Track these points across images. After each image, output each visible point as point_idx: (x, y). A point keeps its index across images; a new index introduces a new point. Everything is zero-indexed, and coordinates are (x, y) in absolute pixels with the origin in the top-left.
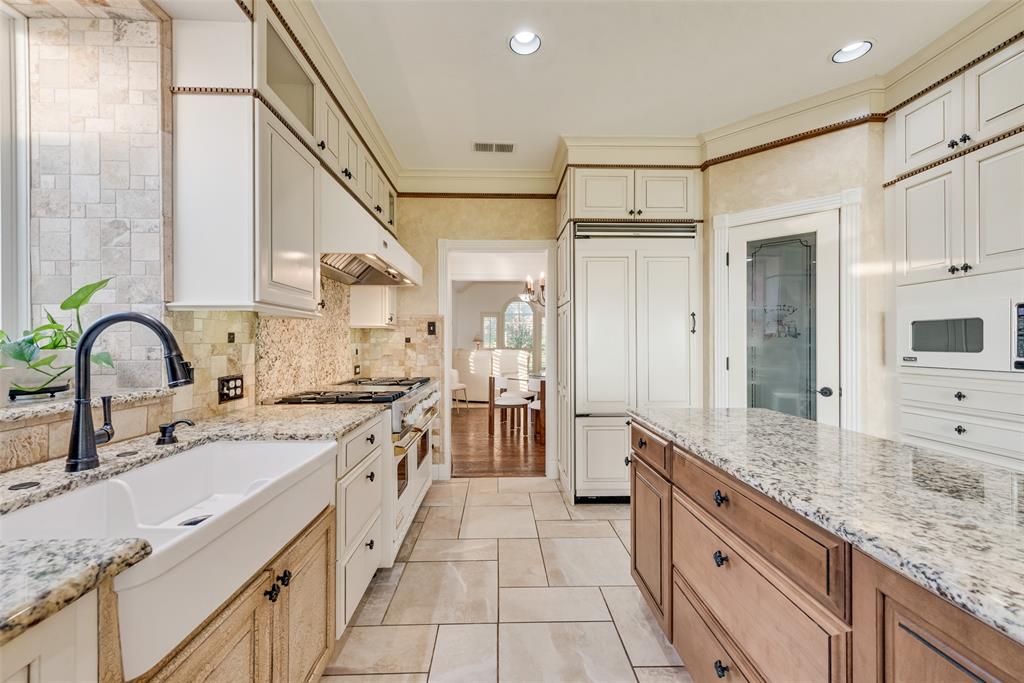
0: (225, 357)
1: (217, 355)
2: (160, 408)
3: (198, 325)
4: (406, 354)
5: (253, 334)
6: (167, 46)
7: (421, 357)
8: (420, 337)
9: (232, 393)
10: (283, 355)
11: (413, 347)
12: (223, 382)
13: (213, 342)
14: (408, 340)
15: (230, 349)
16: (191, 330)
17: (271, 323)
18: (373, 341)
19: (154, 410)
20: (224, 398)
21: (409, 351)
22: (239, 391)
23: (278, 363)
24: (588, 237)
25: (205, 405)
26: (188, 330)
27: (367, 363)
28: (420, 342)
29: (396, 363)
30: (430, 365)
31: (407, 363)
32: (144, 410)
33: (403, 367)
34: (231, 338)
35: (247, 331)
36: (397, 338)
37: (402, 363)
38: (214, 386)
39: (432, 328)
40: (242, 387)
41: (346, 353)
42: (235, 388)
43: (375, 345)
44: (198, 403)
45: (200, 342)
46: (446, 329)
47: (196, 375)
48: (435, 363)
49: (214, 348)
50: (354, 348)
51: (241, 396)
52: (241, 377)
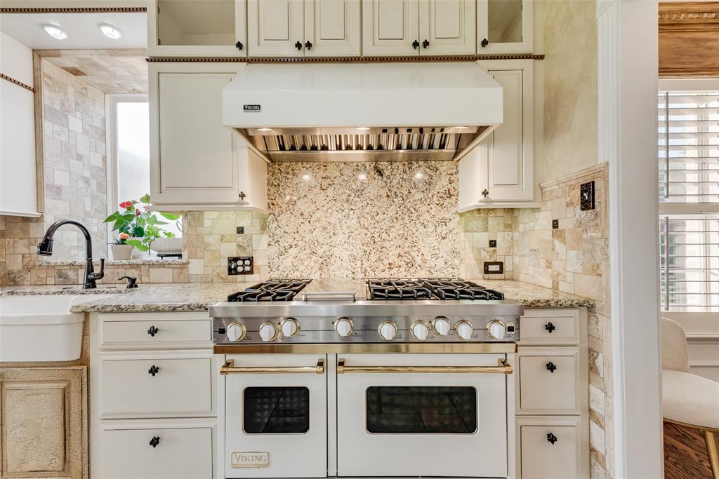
0: (234, 244)
1: (225, 242)
2: (181, 271)
3: (209, 223)
4: (553, 248)
5: (263, 227)
7: (572, 253)
8: (572, 216)
9: (241, 269)
10: (301, 244)
11: (562, 236)
12: (232, 260)
13: (222, 233)
14: (555, 224)
15: (240, 238)
16: (203, 226)
18: (521, 228)
19: (177, 271)
20: (232, 271)
21: (557, 243)
22: (248, 269)
23: (293, 251)
25: (215, 273)
26: (200, 226)
28: (571, 226)
29: (543, 263)
30: (585, 272)
31: (556, 264)
32: (171, 270)
33: (549, 270)
34: (240, 231)
35: (258, 225)
36: (544, 220)
37: (549, 265)
38: (226, 263)
39: (588, 197)
40: (251, 265)
41: (447, 246)
42: (244, 266)
43: (523, 234)
44: (209, 271)
45: (211, 234)
46: (612, 196)
47: (206, 254)
48: (595, 271)
49: (223, 237)
50: (484, 238)
51: (251, 272)
52: (251, 259)
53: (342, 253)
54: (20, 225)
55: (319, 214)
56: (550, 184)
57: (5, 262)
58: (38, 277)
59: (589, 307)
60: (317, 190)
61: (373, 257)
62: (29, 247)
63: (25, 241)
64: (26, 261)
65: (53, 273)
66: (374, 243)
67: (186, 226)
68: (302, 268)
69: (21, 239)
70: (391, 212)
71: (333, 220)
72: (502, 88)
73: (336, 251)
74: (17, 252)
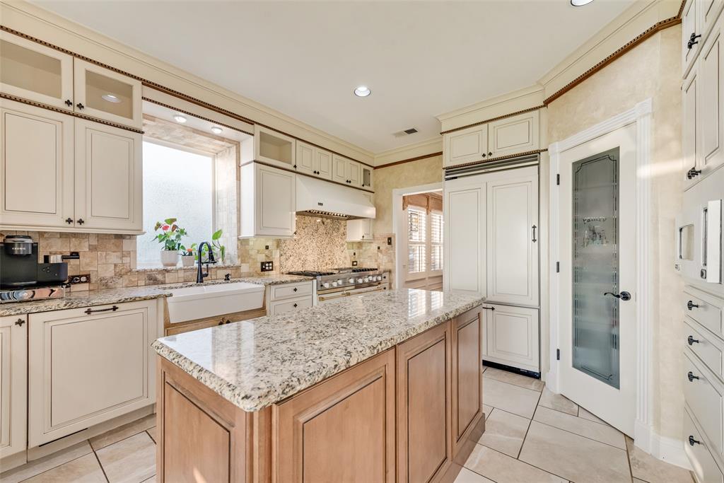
0: (264, 255)
1: (260, 254)
2: (236, 271)
3: (251, 243)
4: (378, 256)
5: (278, 246)
6: (238, 152)
7: (385, 257)
8: (384, 246)
9: (267, 268)
10: (295, 254)
11: (381, 252)
12: (263, 264)
13: (258, 249)
14: (379, 248)
15: (267, 252)
17: (288, 242)
18: (364, 248)
19: (233, 271)
20: (263, 270)
21: (379, 254)
22: (271, 268)
23: (292, 258)
24: (456, 178)
25: (254, 271)
26: (247, 245)
27: (361, 260)
28: (384, 249)
29: (374, 260)
30: (389, 262)
31: (378, 260)
32: (230, 271)
34: (267, 248)
35: (275, 245)
36: (374, 246)
37: (376, 261)
38: (259, 265)
39: (390, 241)
40: (272, 266)
41: (343, 255)
42: (269, 266)
43: (365, 251)
44: (251, 270)
45: (252, 249)
46: (396, 242)
47: (250, 261)
48: (392, 261)
49: (258, 251)
50: (352, 251)
51: (272, 270)
52: (272, 262)
53: (310, 258)
54: (113, 241)
55: (302, 240)
56: (377, 235)
57: (97, 271)
58: (130, 281)
59: (390, 272)
60: (301, 229)
61: (321, 260)
62: (121, 258)
63: (118, 254)
64: (117, 270)
65: (144, 277)
66: (321, 254)
67: (239, 244)
68: (295, 266)
69: (114, 252)
70: (327, 241)
71: (307, 243)
72: (375, 209)
73: (309, 258)
74: (110, 262)
